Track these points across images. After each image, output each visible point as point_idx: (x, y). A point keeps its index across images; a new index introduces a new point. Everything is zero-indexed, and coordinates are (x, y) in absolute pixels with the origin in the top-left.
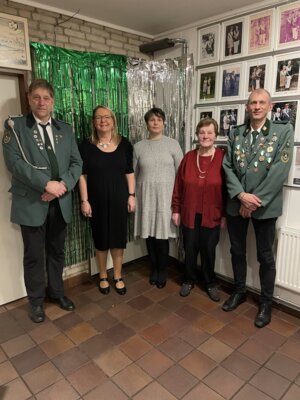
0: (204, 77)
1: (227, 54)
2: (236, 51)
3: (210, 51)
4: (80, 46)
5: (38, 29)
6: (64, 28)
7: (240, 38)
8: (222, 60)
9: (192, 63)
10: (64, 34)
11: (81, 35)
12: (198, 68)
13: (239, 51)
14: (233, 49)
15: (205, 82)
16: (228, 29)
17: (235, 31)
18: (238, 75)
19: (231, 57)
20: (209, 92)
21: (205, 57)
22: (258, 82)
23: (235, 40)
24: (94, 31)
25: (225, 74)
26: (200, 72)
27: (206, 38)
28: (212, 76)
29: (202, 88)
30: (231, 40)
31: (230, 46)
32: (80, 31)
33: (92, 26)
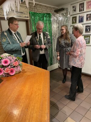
0: (73, 18)
1: (80, 11)
2: (82, 10)
3: (75, 10)
4: (40, 12)
5: (31, 8)
6: (36, 7)
7: (83, 7)
8: (78, 13)
9: (69, 14)
10: (36, 9)
11: (40, 9)
12: (71, 15)
13: (83, 10)
14: (81, 10)
15: (74, 19)
16: (80, 4)
17: (82, 5)
18: (83, 17)
19: (81, 12)
20: (75, 22)
21: (73, 12)
22: (89, 18)
23: (82, 7)
24: (43, 7)
25: (79, 17)
26: (72, 16)
27: (73, 7)
28: (76, 17)
29: (72, 21)
30: (81, 7)
31: (81, 9)
32: (40, 7)
33: (43, 6)
